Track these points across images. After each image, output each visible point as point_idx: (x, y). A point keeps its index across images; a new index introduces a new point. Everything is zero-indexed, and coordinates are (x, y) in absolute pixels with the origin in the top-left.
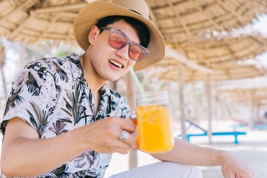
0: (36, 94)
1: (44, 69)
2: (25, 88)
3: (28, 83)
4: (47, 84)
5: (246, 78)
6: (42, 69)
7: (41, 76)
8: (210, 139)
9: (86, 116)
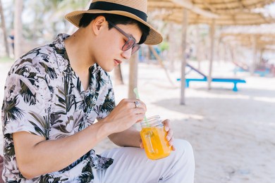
0: (33, 103)
1: (35, 74)
2: (20, 98)
3: (22, 92)
4: (41, 91)
5: (252, 24)
6: (32, 75)
7: (33, 82)
8: (209, 84)
9: (76, 103)
